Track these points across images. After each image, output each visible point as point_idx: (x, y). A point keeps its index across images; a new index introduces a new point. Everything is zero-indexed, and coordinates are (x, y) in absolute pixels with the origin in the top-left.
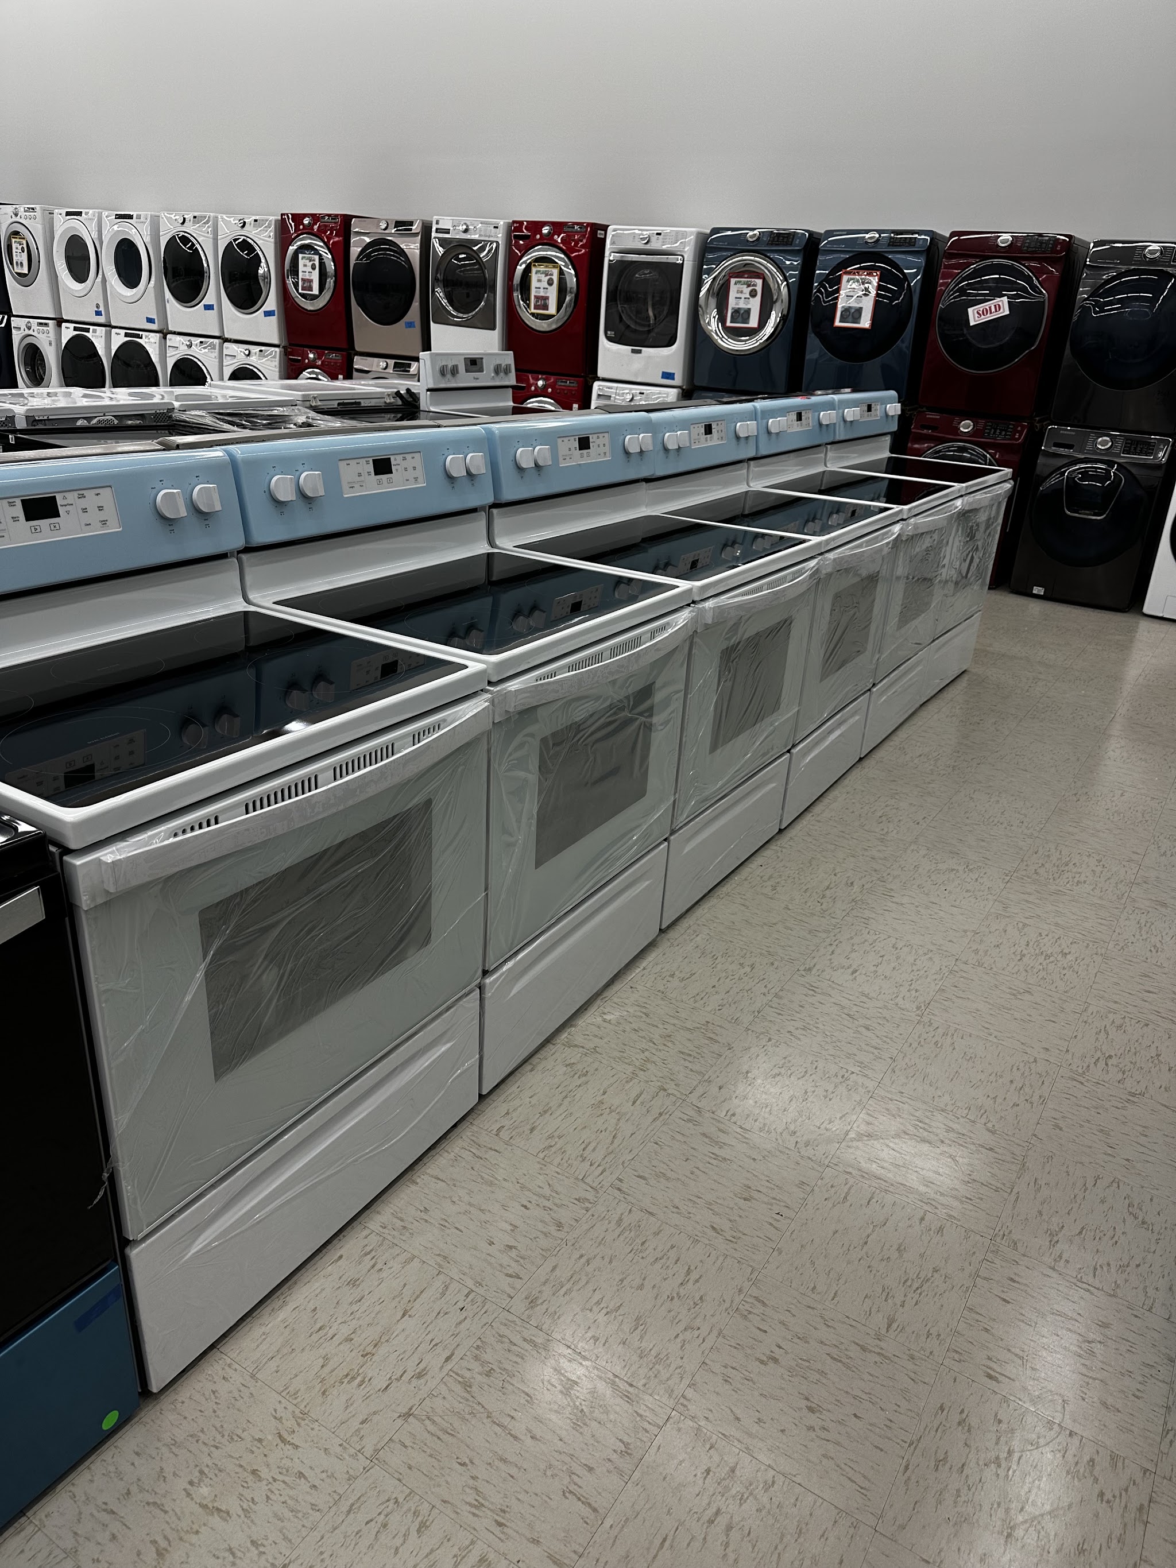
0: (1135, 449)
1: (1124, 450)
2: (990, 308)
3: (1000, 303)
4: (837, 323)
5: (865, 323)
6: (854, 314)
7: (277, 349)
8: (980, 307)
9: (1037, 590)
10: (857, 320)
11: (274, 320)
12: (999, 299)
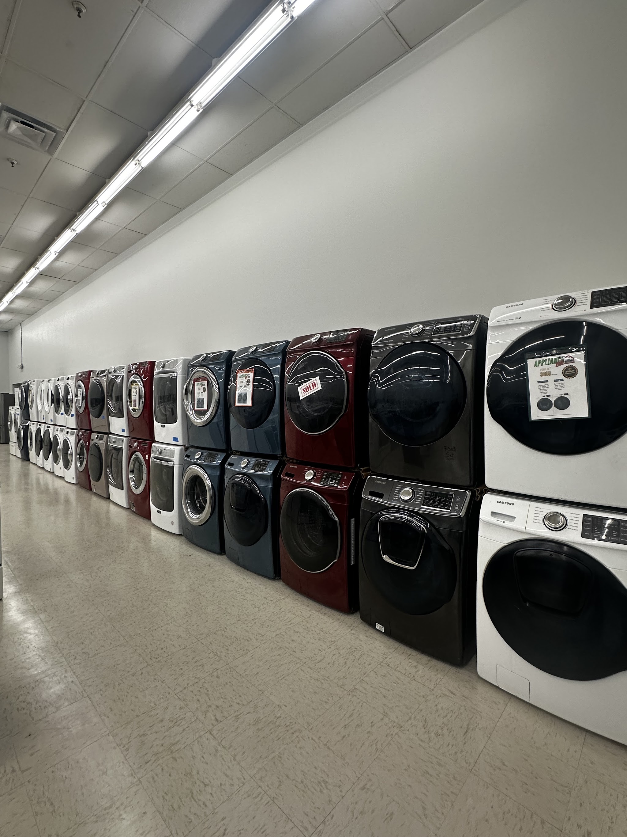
0: (434, 501)
1: (424, 503)
2: (310, 385)
3: (315, 382)
4: (237, 404)
5: (249, 403)
6: (243, 398)
7: (75, 431)
8: (304, 385)
9: (378, 626)
10: (245, 401)
11: (74, 417)
12: (314, 379)
